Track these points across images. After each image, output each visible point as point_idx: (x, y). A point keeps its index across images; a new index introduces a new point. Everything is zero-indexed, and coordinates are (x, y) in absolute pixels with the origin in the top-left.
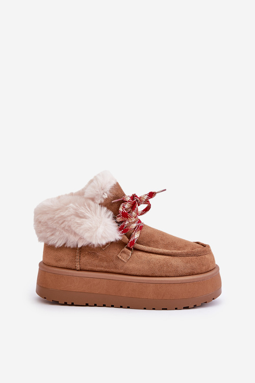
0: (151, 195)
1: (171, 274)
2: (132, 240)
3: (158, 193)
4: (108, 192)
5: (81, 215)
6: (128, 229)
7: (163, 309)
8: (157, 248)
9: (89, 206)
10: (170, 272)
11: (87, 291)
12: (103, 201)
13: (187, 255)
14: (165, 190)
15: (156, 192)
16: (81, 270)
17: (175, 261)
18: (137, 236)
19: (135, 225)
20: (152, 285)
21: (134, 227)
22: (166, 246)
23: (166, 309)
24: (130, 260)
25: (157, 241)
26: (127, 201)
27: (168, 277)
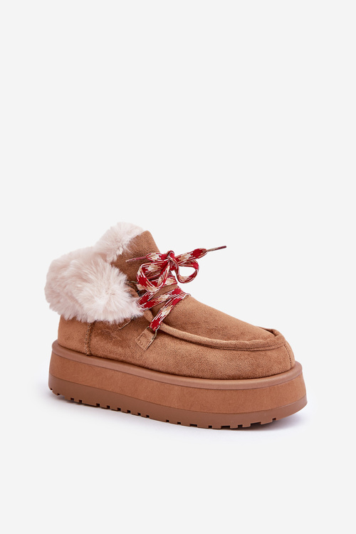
0: (198, 253)
1: (205, 375)
2: (156, 318)
3: (209, 250)
4: (125, 247)
5: (84, 278)
6: (154, 302)
7: (191, 425)
8: (196, 333)
9: (96, 264)
10: (203, 371)
11: (97, 386)
12: (116, 259)
13: (235, 348)
14: (225, 247)
15: (207, 249)
16: (91, 355)
17: (214, 357)
18: (165, 312)
19: (166, 297)
20: (176, 388)
21: (164, 300)
22: (210, 332)
23: (195, 426)
24: (150, 348)
25: (197, 323)
26: (152, 262)
27: (201, 378)
